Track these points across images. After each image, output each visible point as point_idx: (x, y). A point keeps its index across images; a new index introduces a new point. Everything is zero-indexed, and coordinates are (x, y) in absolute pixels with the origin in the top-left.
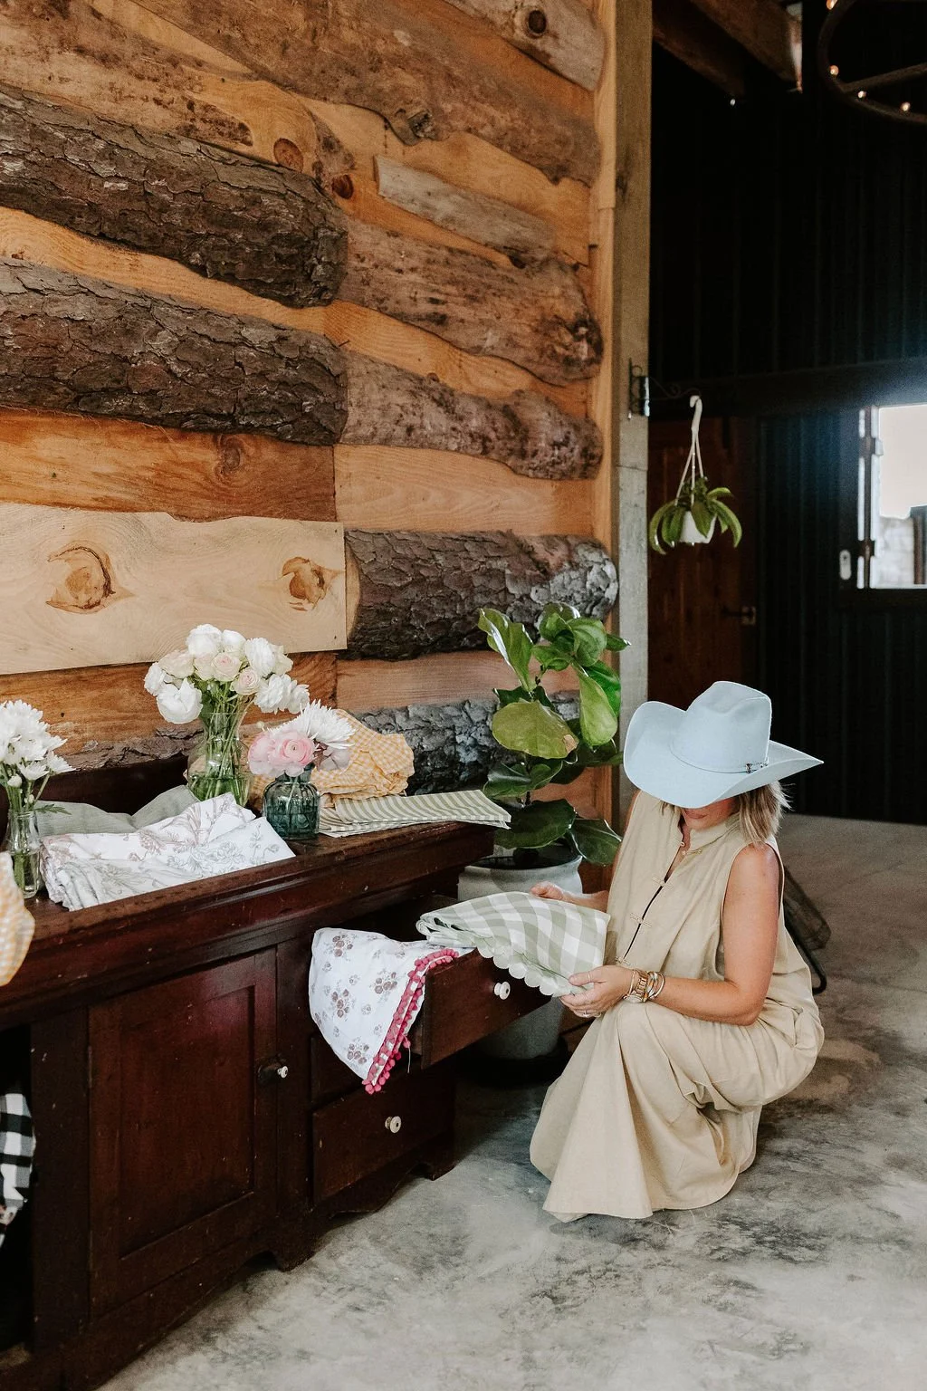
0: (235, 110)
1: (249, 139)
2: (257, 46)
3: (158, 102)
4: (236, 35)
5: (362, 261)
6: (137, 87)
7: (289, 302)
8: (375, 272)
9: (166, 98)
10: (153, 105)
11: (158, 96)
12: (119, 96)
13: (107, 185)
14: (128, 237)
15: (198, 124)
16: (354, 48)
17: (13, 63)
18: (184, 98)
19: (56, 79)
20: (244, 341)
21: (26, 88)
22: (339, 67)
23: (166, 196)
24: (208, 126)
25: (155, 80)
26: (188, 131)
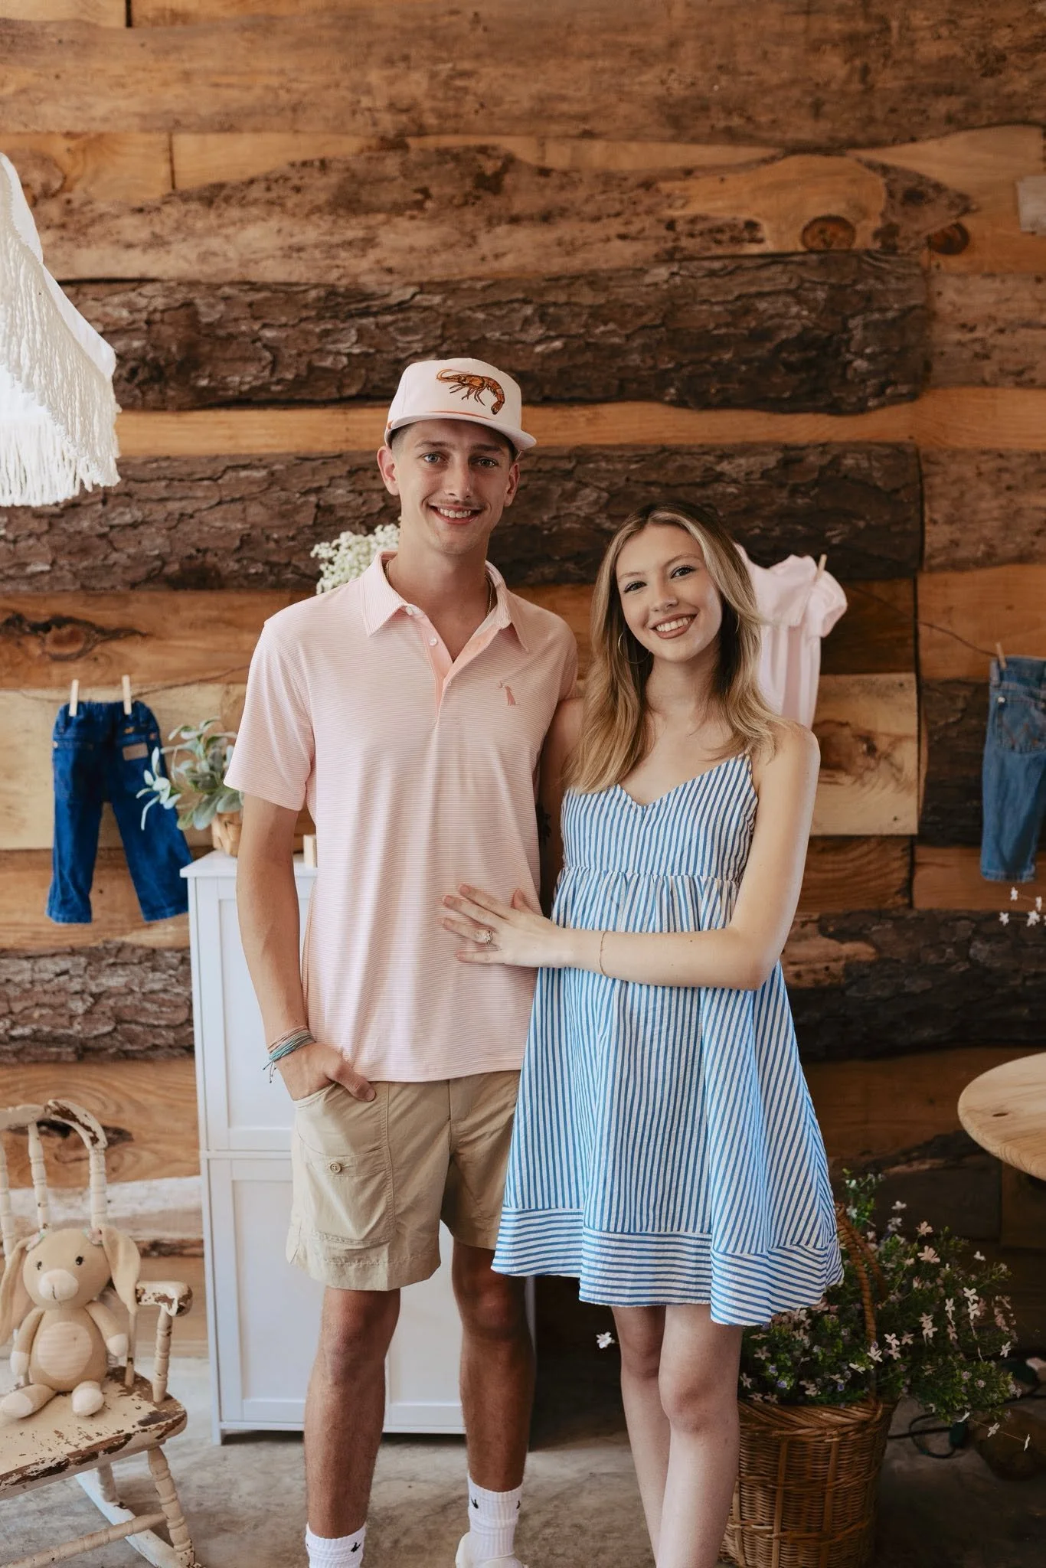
0: (739, 208)
1: (760, 235)
2: (774, 122)
3: (622, 237)
4: (736, 121)
5: (972, 329)
6: (593, 230)
7: (835, 409)
8: (1002, 340)
9: (633, 229)
10: (618, 243)
11: (623, 230)
12: (570, 248)
13: (539, 349)
14: (577, 393)
15: (685, 242)
16: (946, 60)
17: (437, 260)
18: (659, 221)
19: (490, 258)
20: (720, 477)
21: (458, 278)
22: (922, 94)
23: (616, 340)
24: (698, 240)
25: (618, 215)
26: (668, 257)
